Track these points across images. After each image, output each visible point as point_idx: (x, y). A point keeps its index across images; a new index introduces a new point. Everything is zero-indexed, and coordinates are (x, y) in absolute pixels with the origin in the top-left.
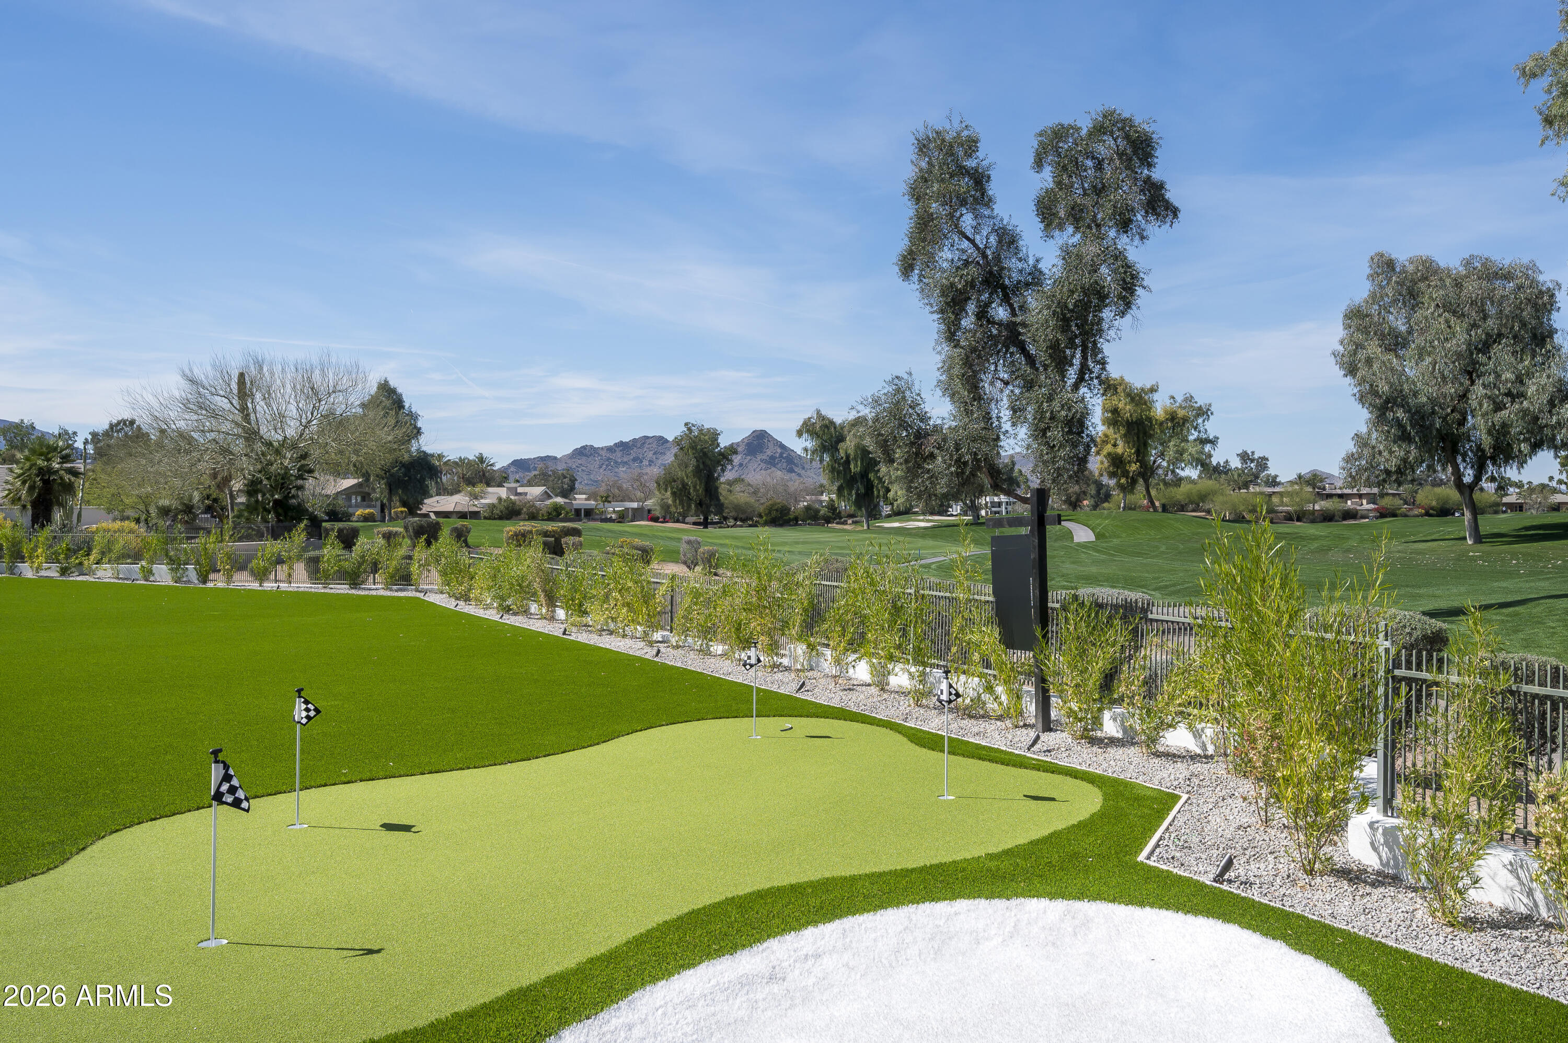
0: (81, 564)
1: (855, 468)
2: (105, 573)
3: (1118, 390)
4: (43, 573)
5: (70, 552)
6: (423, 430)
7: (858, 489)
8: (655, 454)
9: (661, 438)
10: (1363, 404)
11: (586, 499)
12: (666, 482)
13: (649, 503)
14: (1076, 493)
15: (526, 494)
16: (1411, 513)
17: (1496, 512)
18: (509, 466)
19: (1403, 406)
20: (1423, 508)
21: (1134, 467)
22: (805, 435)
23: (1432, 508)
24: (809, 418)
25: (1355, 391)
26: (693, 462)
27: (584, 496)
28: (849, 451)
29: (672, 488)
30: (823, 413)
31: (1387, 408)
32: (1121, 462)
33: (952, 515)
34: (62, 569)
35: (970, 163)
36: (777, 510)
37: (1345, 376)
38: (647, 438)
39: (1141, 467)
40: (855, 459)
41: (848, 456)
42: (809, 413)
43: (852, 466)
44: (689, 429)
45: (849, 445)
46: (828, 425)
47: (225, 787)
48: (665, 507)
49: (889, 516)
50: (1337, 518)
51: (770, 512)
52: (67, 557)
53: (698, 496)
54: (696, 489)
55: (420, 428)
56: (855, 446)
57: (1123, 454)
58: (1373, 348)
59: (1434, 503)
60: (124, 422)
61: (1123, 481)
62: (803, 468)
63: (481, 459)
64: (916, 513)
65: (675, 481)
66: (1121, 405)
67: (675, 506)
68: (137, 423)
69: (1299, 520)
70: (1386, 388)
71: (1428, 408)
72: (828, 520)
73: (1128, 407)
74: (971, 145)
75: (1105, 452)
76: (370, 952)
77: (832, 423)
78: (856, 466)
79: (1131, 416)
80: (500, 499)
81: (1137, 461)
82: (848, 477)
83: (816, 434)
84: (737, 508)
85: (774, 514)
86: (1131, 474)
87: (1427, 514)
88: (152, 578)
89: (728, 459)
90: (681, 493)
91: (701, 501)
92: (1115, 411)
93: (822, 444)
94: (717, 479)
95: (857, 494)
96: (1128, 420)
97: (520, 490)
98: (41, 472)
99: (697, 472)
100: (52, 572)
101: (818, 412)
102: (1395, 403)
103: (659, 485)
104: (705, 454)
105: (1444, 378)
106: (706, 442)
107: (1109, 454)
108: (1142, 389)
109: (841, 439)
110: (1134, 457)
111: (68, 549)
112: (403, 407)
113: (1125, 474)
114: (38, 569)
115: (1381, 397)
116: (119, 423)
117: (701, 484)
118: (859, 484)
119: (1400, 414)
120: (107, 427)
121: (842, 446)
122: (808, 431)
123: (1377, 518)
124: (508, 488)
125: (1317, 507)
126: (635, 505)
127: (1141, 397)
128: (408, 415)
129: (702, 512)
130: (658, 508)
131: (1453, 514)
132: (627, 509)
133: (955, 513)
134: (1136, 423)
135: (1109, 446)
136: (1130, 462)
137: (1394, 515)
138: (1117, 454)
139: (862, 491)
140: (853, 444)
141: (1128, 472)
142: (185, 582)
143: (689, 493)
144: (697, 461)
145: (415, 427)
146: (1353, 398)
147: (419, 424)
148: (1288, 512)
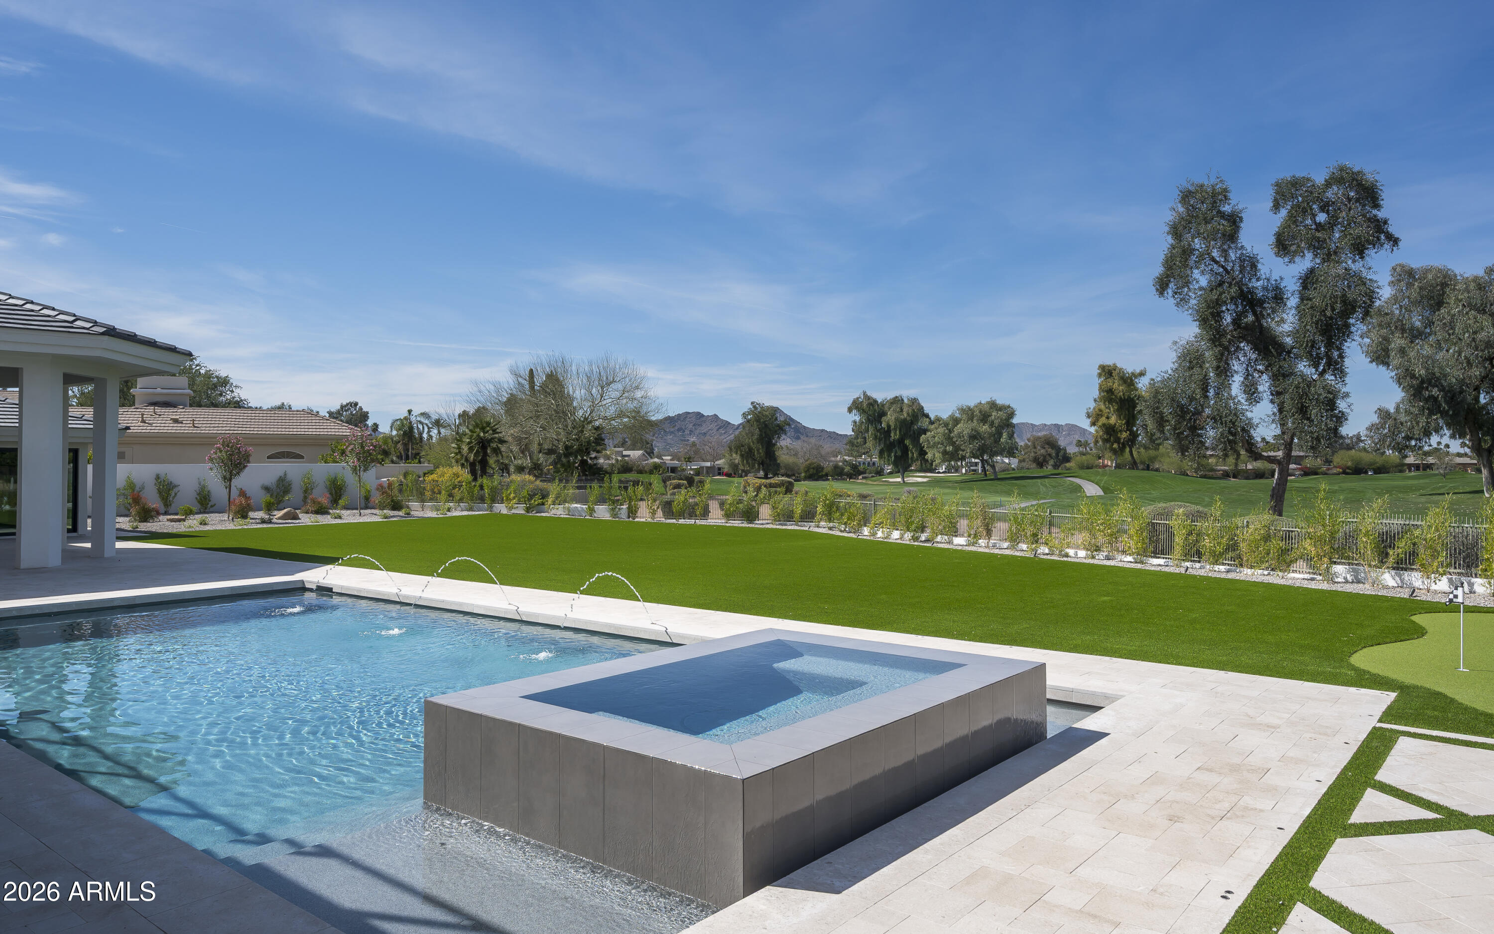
1: (895, 436)
2: (557, 511)
3: (1113, 374)
4: (514, 511)
5: (530, 496)
7: (896, 453)
8: (693, 425)
9: (699, 413)
10: (1400, 385)
11: (671, 460)
12: (737, 446)
13: (720, 462)
14: (1043, 455)
16: (1330, 472)
17: (1401, 471)
19: (1437, 386)
20: (1339, 467)
21: (1124, 435)
22: (854, 411)
23: (1348, 468)
24: (858, 398)
25: (1393, 374)
26: (757, 431)
27: (669, 458)
28: (891, 423)
29: (741, 451)
30: (869, 394)
31: (1423, 388)
32: (1114, 431)
33: (939, 473)
34: (527, 508)
35: (1227, 208)
36: (813, 468)
37: (1371, 362)
38: (688, 413)
39: (1130, 435)
40: (895, 429)
41: (889, 426)
42: (857, 394)
43: (892, 435)
44: (754, 407)
45: (890, 418)
46: (872, 403)
48: (735, 467)
49: (891, 473)
50: (1267, 475)
51: (808, 470)
52: (528, 500)
53: (760, 457)
54: (759, 452)
56: (895, 419)
57: (1115, 424)
58: (1398, 341)
59: (1350, 464)
60: (350, 404)
61: (1115, 446)
62: (807, 436)
64: (912, 471)
65: (743, 446)
66: (1115, 386)
67: (743, 465)
68: (359, 405)
69: (1235, 477)
70: (1423, 372)
71: (1457, 388)
72: (851, 476)
73: (1121, 388)
74: (1223, 195)
75: (1100, 423)
77: (875, 401)
78: (895, 434)
79: (1123, 394)
81: (1127, 430)
82: (888, 442)
83: (863, 410)
84: (787, 467)
85: (811, 471)
86: (1122, 441)
87: (1344, 473)
88: (595, 515)
89: (782, 430)
90: (748, 455)
91: (762, 461)
92: (1110, 391)
93: (868, 417)
94: (775, 445)
95: (895, 456)
96: (1121, 398)
97: (625, 453)
99: (761, 440)
101: (864, 393)
102: (1430, 384)
103: (731, 449)
104: (766, 426)
105: (1469, 363)
106: (767, 416)
107: (1104, 425)
108: (1133, 374)
109: (883, 414)
110: (1124, 427)
111: (528, 494)
113: (1117, 440)
114: (512, 508)
115: (1417, 378)
116: (347, 404)
117: (763, 447)
118: (897, 448)
119: (1435, 392)
120: (339, 407)
121: (884, 418)
122: (857, 408)
123: (1302, 475)
125: (1250, 467)
126: (708, 464)
127: (1132, 380)
129: (763, 470)
130: (726, 467)
131: (1366, 472)
132: (702, 468)
133: (941, 471)
134: (1127, 400)
135: (1104, 418)
136: (1121, 431)
137: (1316, 474)
138: (1110, 425)
139: (899, 453)
140: (893, 418)
141: (1119, 439)
142: (622, 518)
143: (754, 455)
144: (760, 431)
146: (1391, 380)
148: (1225, 471)
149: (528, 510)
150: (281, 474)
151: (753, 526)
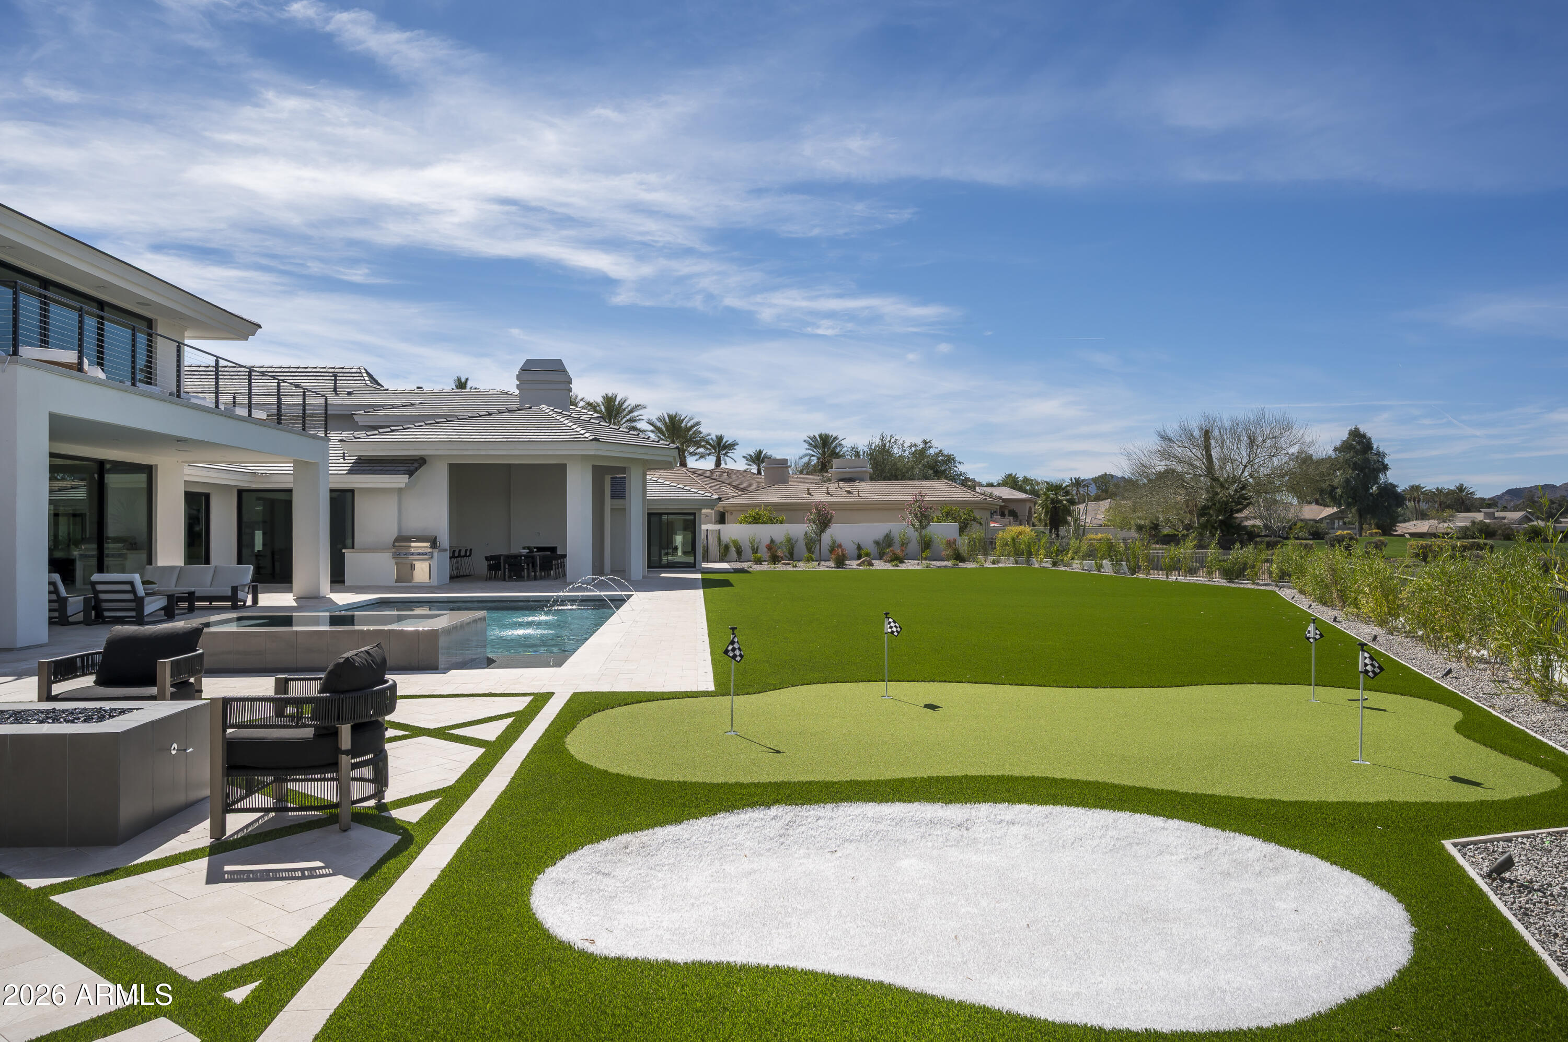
0: (1063, 560)
2: (1076, 566)
4: (1043, 565)
5: (1059, 551)
6: (1390, 466)
15: (1504, 518)
18: (1503, 494)
34: (1053, 562)
47: (730, 648)
52: (1057, 555)
55: (1387, 465)
63: (1461, 489)
76: (778, 752)
80: (1474, 523)
88: (1102, 570)
97: (1497, 514)
98: (1053, 501)
100: (1048, 564)
111: (1058, 550)
112: (1372, 448)
114: (1041, 562)
124: (1485, 513)
128: (1376, 454)
142: (1122, 574)
145: (1383, 464)
147: (1386, 461)
149: (1055, 564)
150: (887, 531)
151: (1233, 585)
